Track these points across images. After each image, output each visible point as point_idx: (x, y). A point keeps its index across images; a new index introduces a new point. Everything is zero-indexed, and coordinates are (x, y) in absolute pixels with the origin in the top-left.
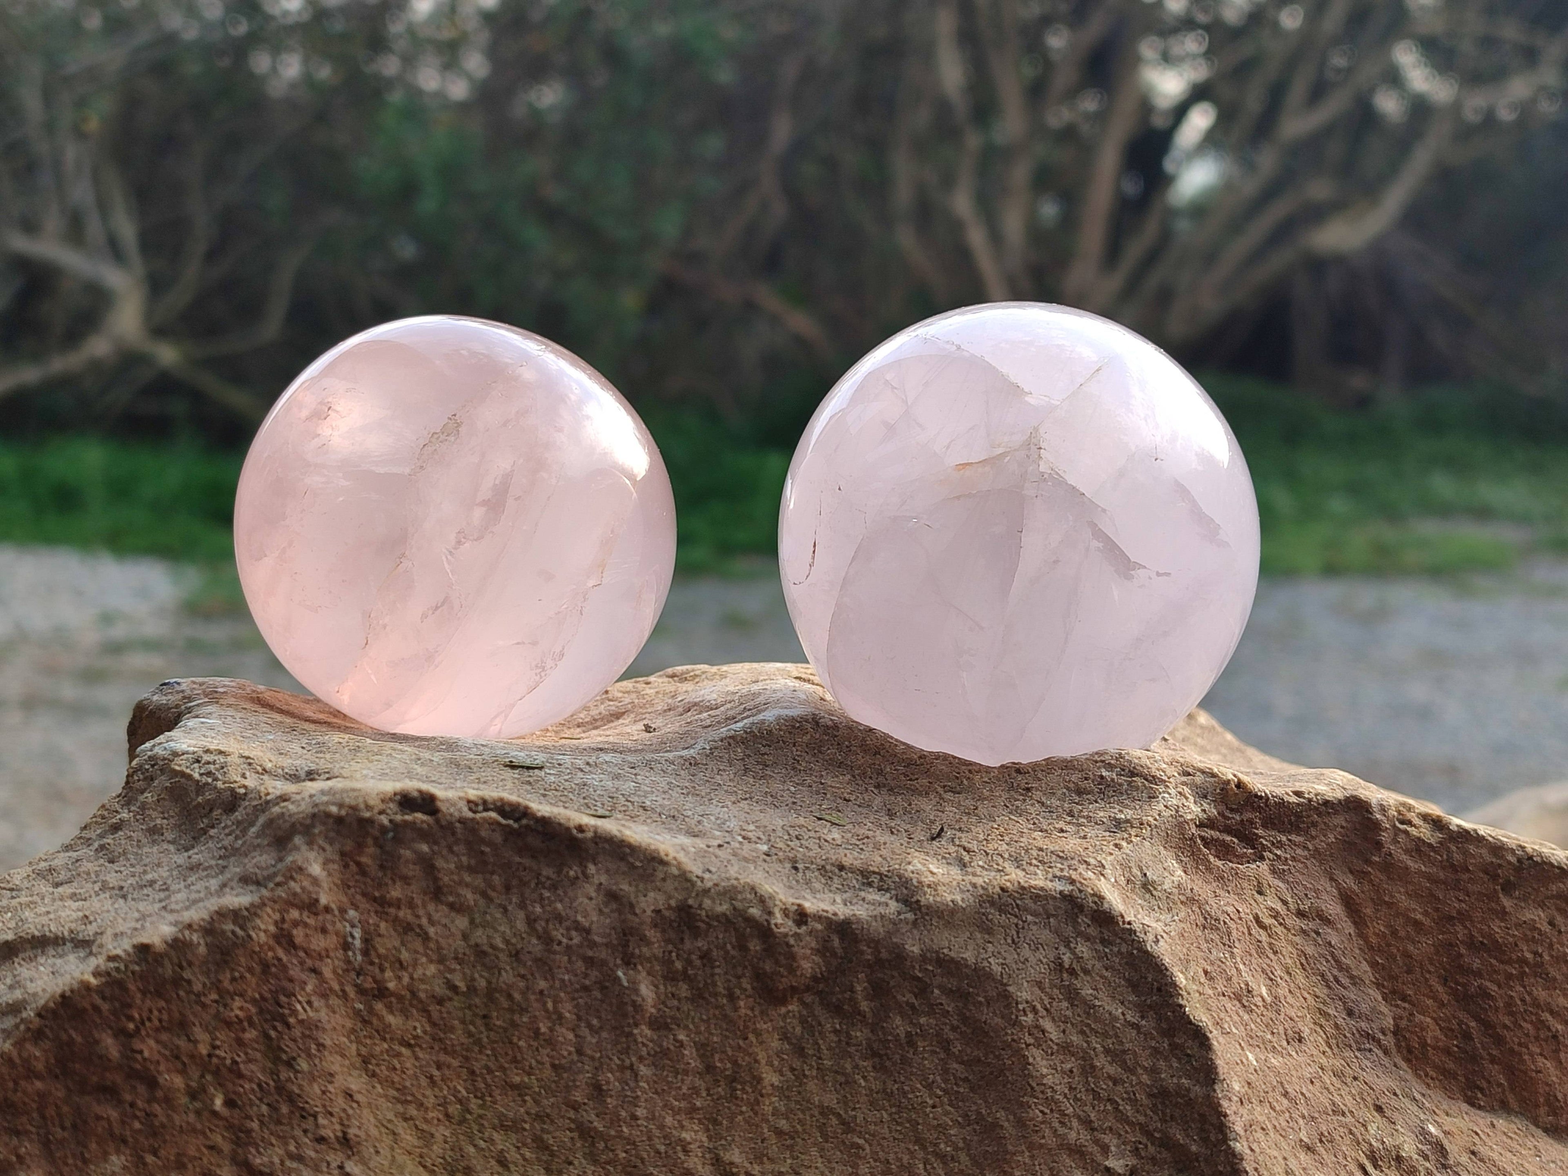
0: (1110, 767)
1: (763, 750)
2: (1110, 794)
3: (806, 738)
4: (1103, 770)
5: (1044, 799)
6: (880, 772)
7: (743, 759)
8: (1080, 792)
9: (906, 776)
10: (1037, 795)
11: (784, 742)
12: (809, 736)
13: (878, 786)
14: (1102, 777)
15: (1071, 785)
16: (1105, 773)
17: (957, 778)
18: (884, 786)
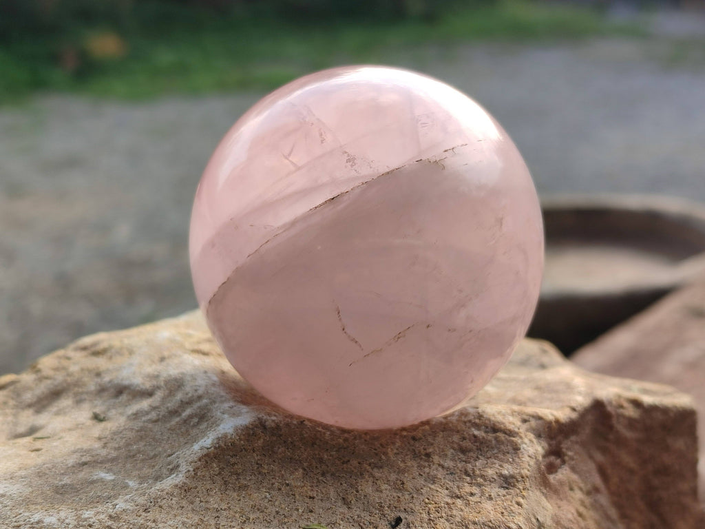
0: (477, 426)
1: (233, 460)
2: (486, 449)
3: (260, 442)
4: (473, 429)
5: (442, 462)
6: (321, 461)
7: (220, 473)
8: (463, 451)
9: (340, 459)
10: (436, 459)
11: (246, 450)
12: (262, 440)
13: (323, 474)
14: (475, 436)
15: (455, 446)
16: (476, 433)
17: (376, 454)
18: (328, 472)
